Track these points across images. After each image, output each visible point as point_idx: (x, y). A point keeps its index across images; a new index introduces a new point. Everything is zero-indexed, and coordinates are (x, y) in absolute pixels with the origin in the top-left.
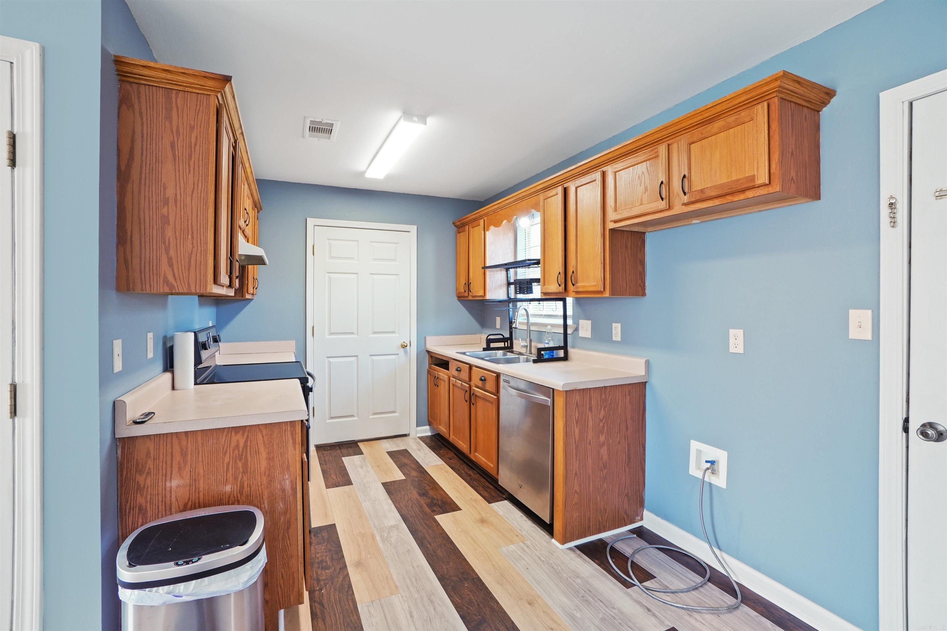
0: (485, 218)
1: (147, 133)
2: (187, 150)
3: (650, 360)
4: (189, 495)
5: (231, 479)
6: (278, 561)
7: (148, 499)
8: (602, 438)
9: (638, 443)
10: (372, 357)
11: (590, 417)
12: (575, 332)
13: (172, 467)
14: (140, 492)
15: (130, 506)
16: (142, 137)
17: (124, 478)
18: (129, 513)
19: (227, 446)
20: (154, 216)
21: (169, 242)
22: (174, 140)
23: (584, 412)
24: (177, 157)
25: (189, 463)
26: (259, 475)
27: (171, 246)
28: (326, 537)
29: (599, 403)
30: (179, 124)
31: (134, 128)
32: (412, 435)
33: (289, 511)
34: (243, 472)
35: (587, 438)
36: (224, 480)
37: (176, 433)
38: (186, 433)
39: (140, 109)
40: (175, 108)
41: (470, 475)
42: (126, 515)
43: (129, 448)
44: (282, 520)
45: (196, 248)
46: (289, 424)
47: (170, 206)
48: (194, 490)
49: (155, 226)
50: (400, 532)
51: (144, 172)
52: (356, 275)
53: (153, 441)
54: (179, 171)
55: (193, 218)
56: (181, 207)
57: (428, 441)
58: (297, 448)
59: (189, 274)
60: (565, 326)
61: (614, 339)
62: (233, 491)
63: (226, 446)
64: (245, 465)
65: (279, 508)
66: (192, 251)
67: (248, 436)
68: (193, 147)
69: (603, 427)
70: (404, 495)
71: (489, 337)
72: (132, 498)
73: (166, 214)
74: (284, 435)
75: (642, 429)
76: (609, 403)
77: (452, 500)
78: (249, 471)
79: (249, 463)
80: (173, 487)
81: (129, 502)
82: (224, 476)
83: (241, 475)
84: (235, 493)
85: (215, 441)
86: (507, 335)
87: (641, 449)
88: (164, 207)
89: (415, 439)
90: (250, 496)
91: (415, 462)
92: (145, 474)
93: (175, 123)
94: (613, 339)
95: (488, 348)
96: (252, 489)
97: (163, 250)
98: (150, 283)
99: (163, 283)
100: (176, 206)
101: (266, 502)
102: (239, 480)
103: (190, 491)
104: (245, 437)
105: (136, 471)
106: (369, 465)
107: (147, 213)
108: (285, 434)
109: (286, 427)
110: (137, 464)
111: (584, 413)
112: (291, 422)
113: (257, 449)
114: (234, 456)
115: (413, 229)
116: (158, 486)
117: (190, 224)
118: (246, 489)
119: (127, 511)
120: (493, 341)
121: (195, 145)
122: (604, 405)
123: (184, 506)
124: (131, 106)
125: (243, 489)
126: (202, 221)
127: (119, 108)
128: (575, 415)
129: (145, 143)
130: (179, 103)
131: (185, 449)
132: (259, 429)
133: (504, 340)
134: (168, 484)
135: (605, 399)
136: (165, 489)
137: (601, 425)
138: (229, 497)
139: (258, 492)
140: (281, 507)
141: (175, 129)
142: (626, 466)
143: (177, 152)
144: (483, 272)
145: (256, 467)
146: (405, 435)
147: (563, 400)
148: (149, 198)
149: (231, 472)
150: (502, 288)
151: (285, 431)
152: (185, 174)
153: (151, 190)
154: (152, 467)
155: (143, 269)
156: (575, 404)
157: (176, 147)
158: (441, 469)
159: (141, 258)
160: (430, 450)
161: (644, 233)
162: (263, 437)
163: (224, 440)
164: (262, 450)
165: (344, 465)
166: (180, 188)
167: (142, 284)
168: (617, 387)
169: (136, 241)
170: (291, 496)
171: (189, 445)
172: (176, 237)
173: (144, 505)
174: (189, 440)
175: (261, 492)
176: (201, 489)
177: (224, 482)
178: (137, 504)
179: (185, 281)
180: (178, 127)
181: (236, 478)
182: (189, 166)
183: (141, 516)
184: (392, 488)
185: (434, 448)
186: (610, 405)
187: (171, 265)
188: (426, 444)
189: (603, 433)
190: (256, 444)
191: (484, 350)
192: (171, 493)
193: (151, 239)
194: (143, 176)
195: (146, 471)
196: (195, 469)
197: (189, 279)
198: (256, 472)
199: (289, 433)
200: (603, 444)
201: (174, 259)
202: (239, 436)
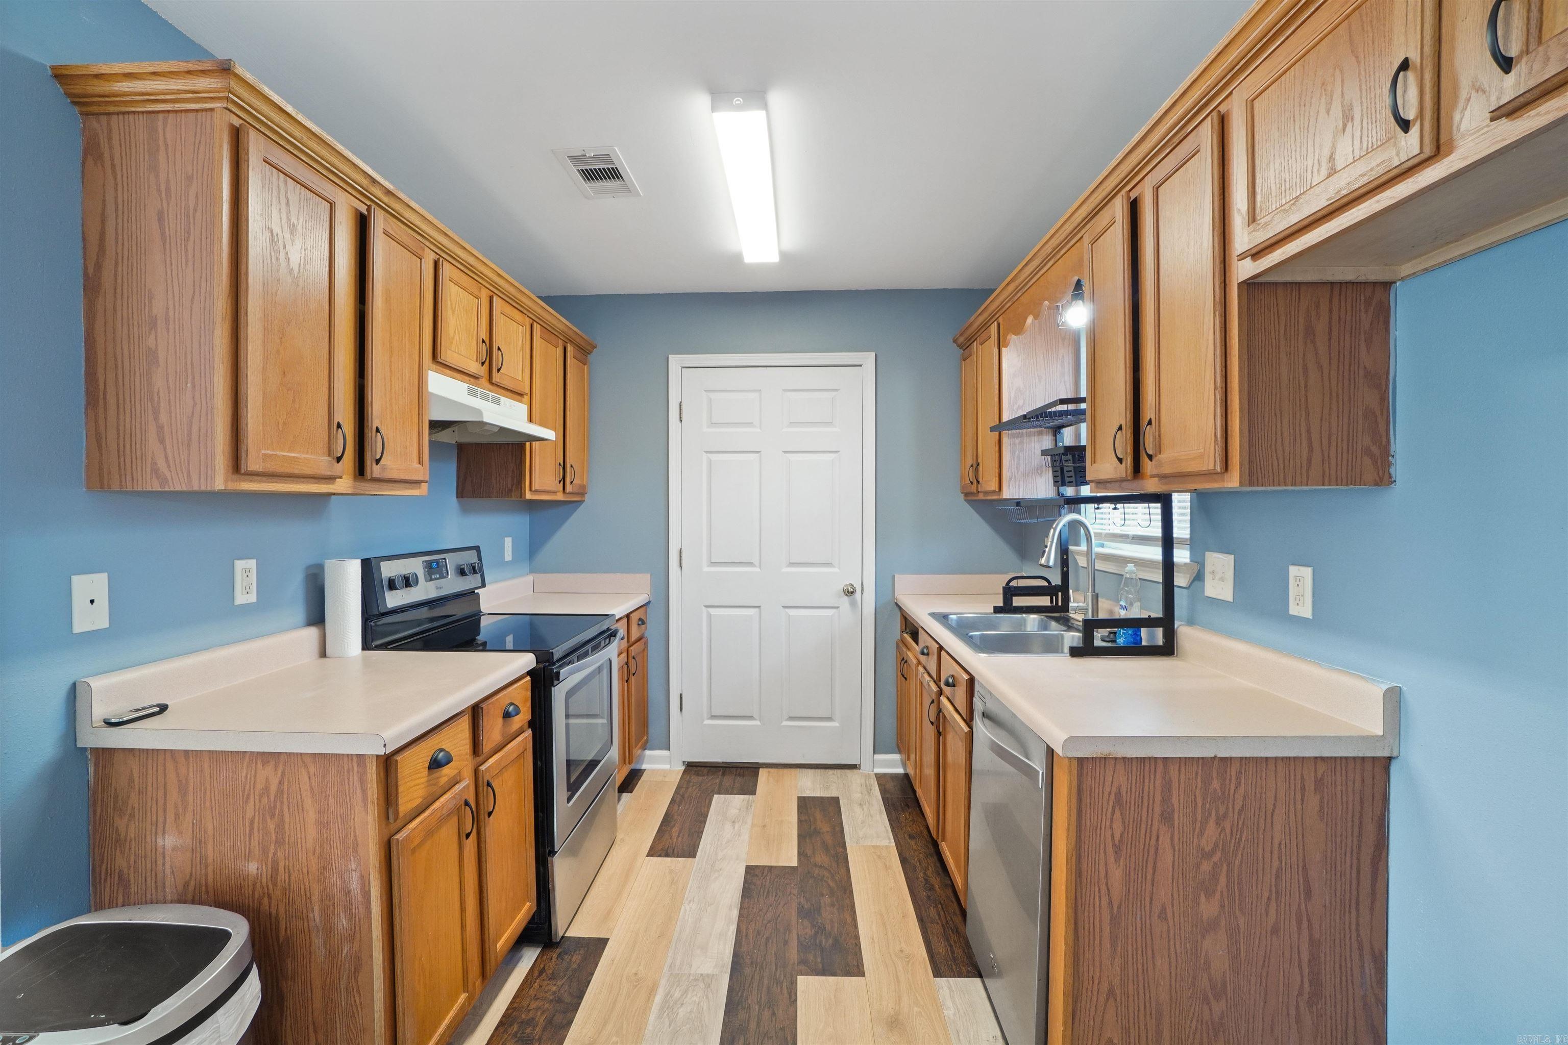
0: (1000, 320)
1: (123, 201)
2: (183, 221)
3: (1404, 689)
4: (192, 868)
5: (256, 852)
6: (338, 1030)
7: (132, 862)
8: (1209, 908)
9: (1355, 946)
10: (788, 610)
11: (1165, 840)
12: (1196, 583)
13: (165, 811)
14: (120, 847)
15: (107, 869)
16: (117, 210)
17: (97, 818)
18: (105, 880)
19: (250, 787)
20: (136, 353)
21: (159, 398)
22: (163, 208)
23: (1144, 822)
24: (168, 238)
25: (190, 808)
26: (304, 851)
27: (162, 404)
28: (574, 966)
29: (1200, 804)
30: (170, 175)
31: (104, 196)
32: (866, 768)
33: (357, 936)
34: (276, 842)
35: (1151, 899)
36: (245, 850)
37: (172, 750)
38: (186, 752)
39: (112, 159)
40: (162, 148)
41: (932, 888)
42: (100, 882)
43: (104, 767)
44: (345, 952)
45: (198, 406)
46: (355, 759)
47: (159, 330)
48: (198, 859)
49: (137, 369)
50: (707, 998)
51: (120, 273)
52: (757, 455)
53: (137, 759)
54: (171, 264)
55: (194, 351)
56: (175, 332)
57: (890, 785)
58: (369, 811)
59: (189, 455)
60: (1168, 566)
61: (1294, 610)
62: (261, 875)
63: (248, 787)
64: (280, 826)
65: (340, 927)
66: (193, 413)
67: (283, 773)
68: (191, 216)
69: (1214, 878)
70: (771, 905)
71: (1014, 583)
72: (109, 856)
73: (153, 347)
74: (346, 782)
75: (1373, 902)
76: (1237, 808)
77: (858, 945)
78: (287, 840)
79: (287, 826)
80: (167, 848)
81: (105, 861)
82: (245, 843)
83: (273, 847)
84: (264, 880)
85: (231, 774)
86: (1056, 580)
87: (1369, 967)
88: (150, 333)
89: (867, 777)
90: (290, 892)
91: (837, 829)
92: (127, 817)
93: (163, 176)
94: (1291, 612)
95: (1006, 608)
96: (293, 878)
97: (150, 411)
98: (132, 474)
99: (151, 473)
100: (168, 330)
101: (316, 908)
102: (271, 855)
103: (192, 861)
104: (280, 772)
105: (114, 809)
106: (749, 821)
107: (125, 347)
108: (348, 779)
109: (350, 765)
110: (116, 797)
111: (1143, 826)
112: (358, 756)
113: (300, 800)
114: (262, 807)
115: (868, 359)
116: (146, 842)
117: (189, 363)
118: (282, 876)
119: (103, 877)
120: (1019, 592)
121: (195, 210)
122: (1217, 812)
123: (184, 886)
124: (99, 157)
125: (277, 875)
126: (207, 353)
127: (84, 164)
128: (1111, 827)
129: (120, 220)
130: (168, 135)
131: (184, 781)
132: (303, 762)
133: (1049, 591)
134: (160, 842)
135: (1223, 793)
136: (156, 849)
137: (1206, 867)
138: (254, 885)
139: (302, 887)
140: (343, 925)
141: (163, 187)
142: (1302, 1005)
143: (167, 230)
144: (997, 437)
145: (299, 836)
146: (853, 767)
147: (1070, 781)
148: (128, 319)
149: (256, 838)
150: (1044, 474)
151: (348, 772)
152: (180, 268)
153: (130, 305)
154: (136, 806)
155: (122, 448)
156: (1113, 797)
157: (166, 219)
158: (879, 857)
159: (118, 430)
160: (883, 808)
161: (1387, 285)
162: (310, 778)
163: (244, 774)
164: (308, 803)
165: (708, 811)
166: (174, 296)
167: (120, 476)
168: (1272, 766)
169: (112, 400)
170: (361, 907)
171: (191, 775)
172: (168, 388)
173: (125, 871)
174: (191, 765)
175: (307, 887)
176: (210, 860)
177: (245, 855)
178: (117, 867)
179: (184, 470)
180: (168, 182)
181: (265, 851)
182: (186, 251)
183: (121, 890)
184: (759, 883)
185: (891, 806)
186: (1240, 814)
187: (162, 441)
188: (883, 791)
189: (1214, 892)
190: (298, 789)
191: (997, 610)
192: (164, 857)
193: (132, 393)
194: (119, 281)
195: (128, 812)
196: (200, 821)
197: (189, 464)
198: (299, 845)
199: (356, 778)
200: (1213, 925)
201: (166, 428)
202: (270, 768)
